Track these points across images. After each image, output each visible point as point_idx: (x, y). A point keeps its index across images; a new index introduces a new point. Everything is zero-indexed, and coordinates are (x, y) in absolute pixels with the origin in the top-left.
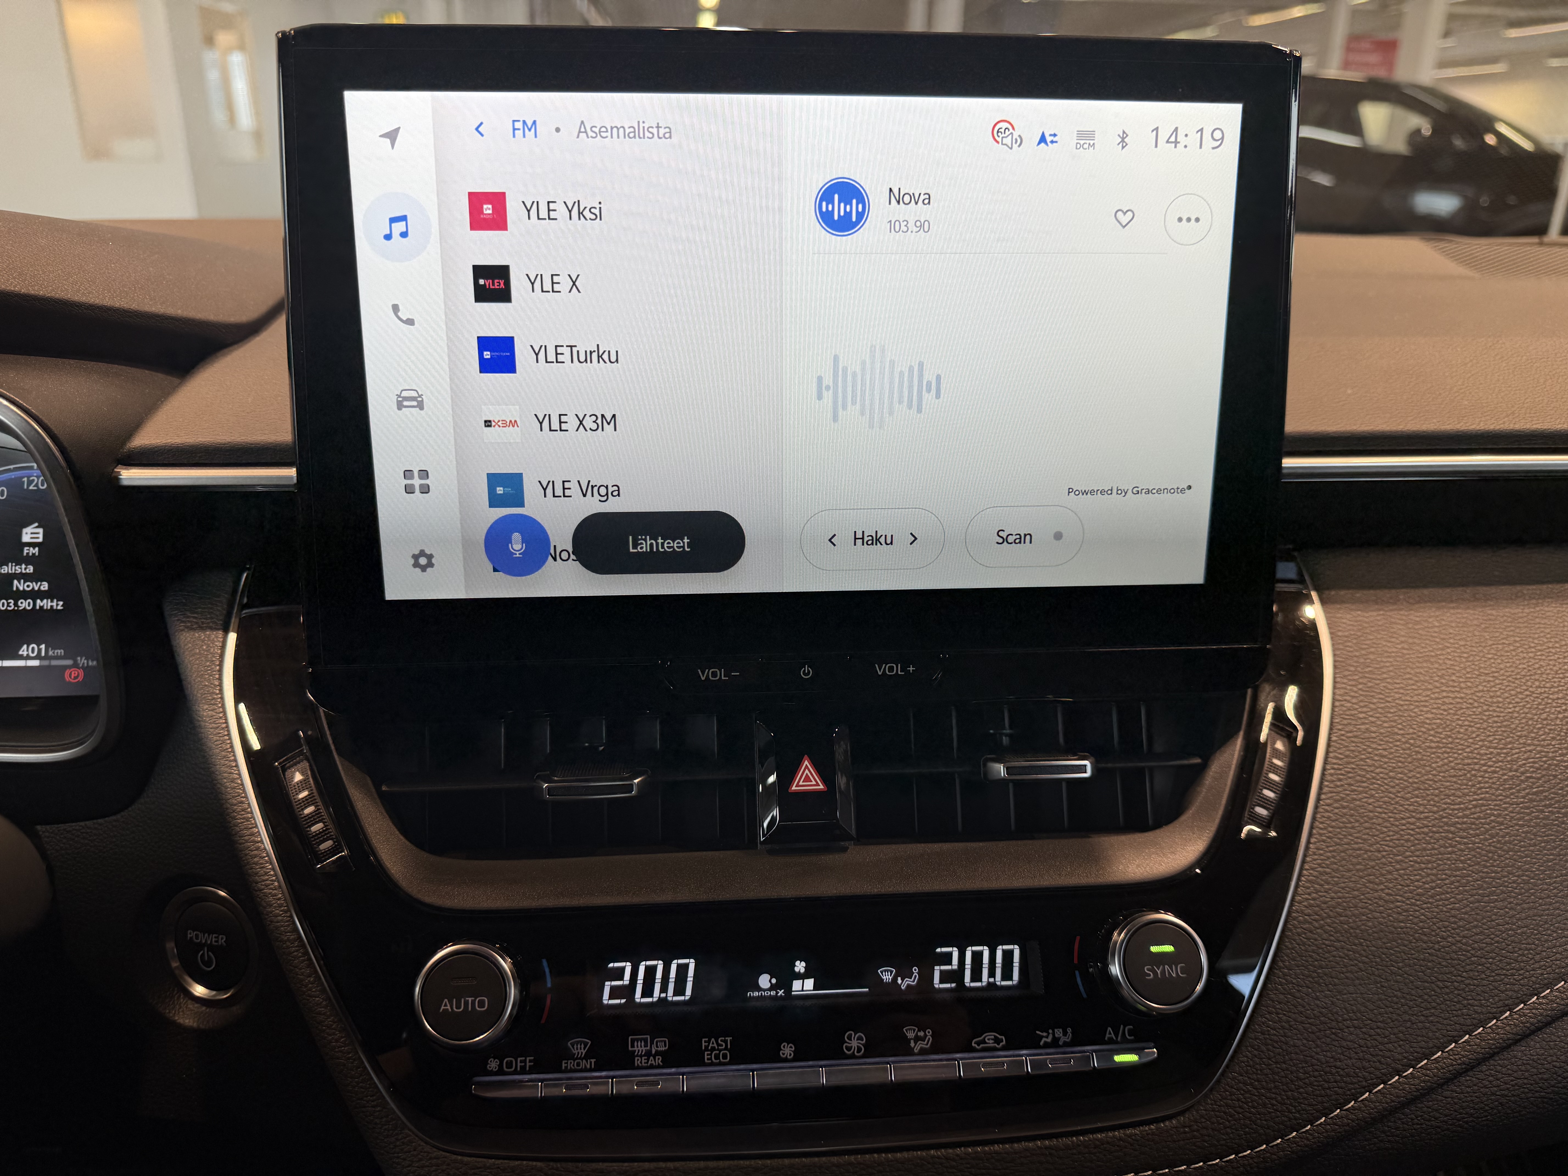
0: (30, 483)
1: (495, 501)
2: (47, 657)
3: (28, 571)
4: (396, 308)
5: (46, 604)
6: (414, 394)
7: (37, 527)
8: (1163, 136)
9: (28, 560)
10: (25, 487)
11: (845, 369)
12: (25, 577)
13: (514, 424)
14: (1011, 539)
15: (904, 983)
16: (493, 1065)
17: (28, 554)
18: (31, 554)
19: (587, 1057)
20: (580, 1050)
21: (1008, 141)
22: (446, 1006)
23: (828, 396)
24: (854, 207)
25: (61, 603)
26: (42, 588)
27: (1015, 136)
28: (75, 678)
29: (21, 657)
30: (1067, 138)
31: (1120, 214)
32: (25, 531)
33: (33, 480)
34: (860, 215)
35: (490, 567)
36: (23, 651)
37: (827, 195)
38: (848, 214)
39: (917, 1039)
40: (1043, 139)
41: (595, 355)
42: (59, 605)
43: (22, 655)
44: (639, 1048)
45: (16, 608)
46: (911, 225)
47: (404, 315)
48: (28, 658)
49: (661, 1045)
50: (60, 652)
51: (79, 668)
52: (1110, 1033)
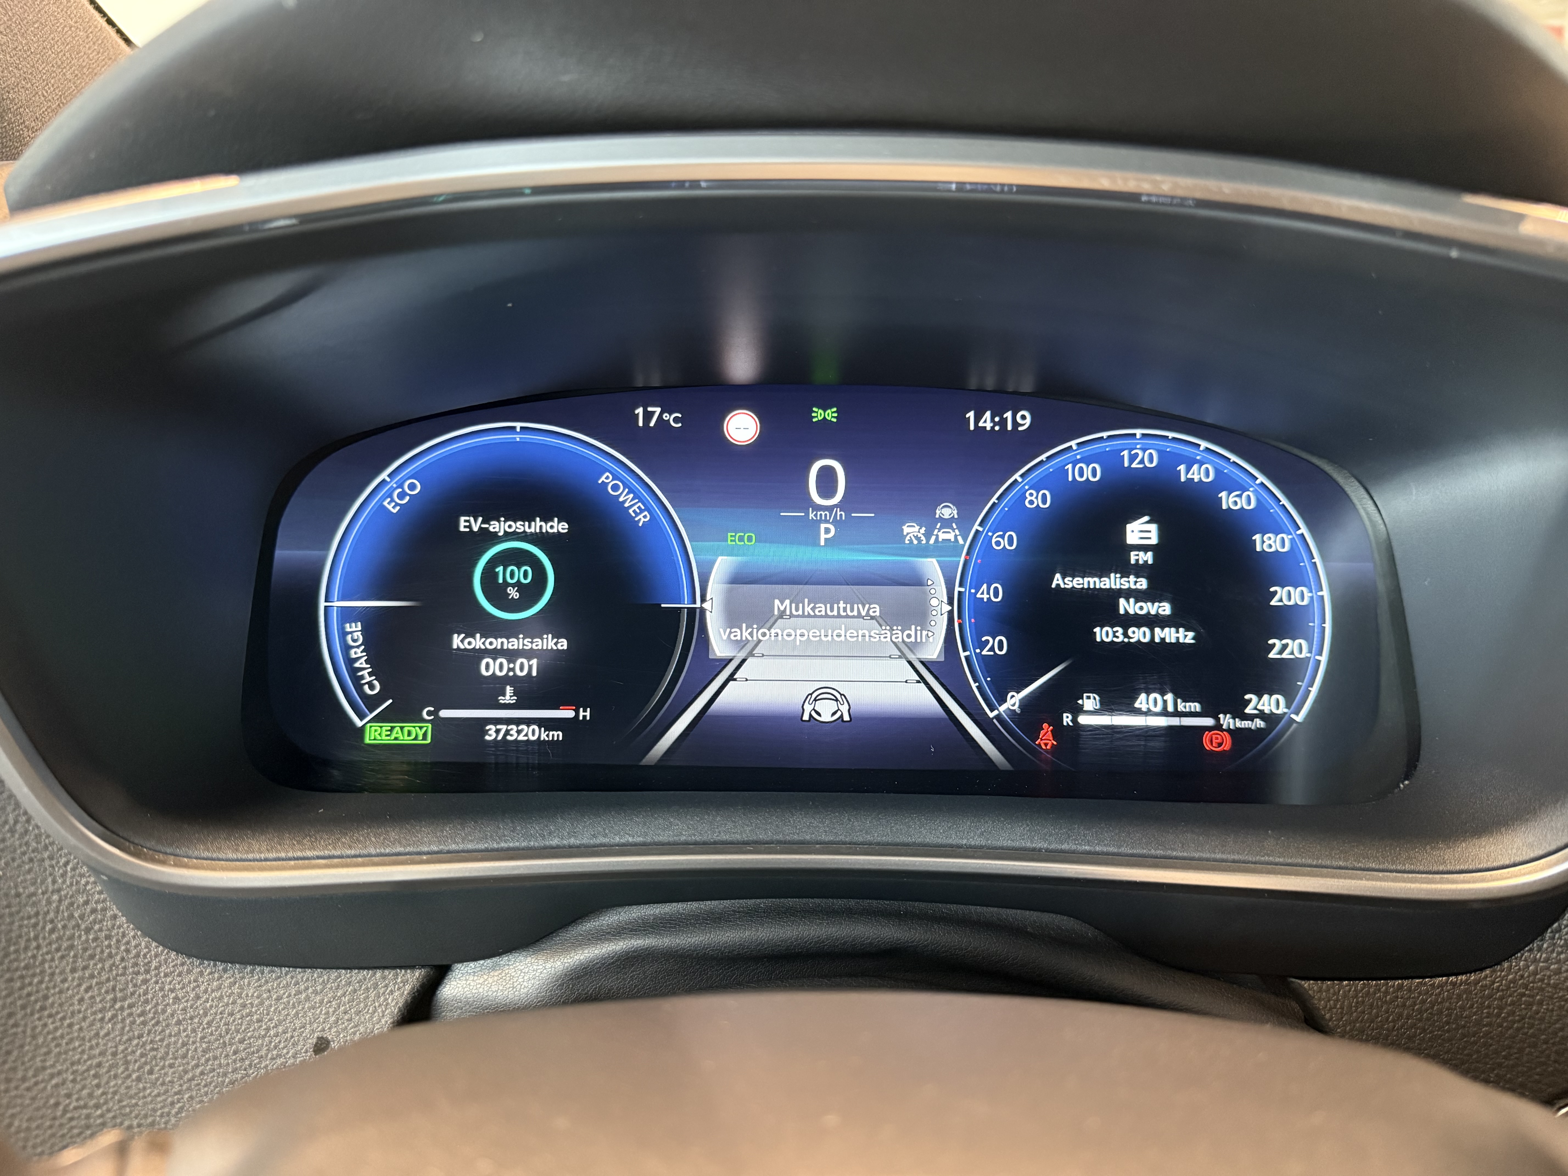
0: (1133, 458)
2: (1176, 713)
3: (1138, 586)
5: (1170, 635)
7: (1148, 522)
9: (1139, 570)
10: (1126, 464)
12: (1139, 596)
17: (1137, 560)
18: (1141, 562)
25: (1191, 634)
26: (1161, 612)
28: (1220, 745)
29: (1138, 712)
32: (1129, 527)
33: (1137, 455)
36: (1142, 701)
42: (1187, 637)
43: (1140, 709)
45: (1126, 640)
48: (1148, 713)
50: (1196, 707)
51: (1223, 730)
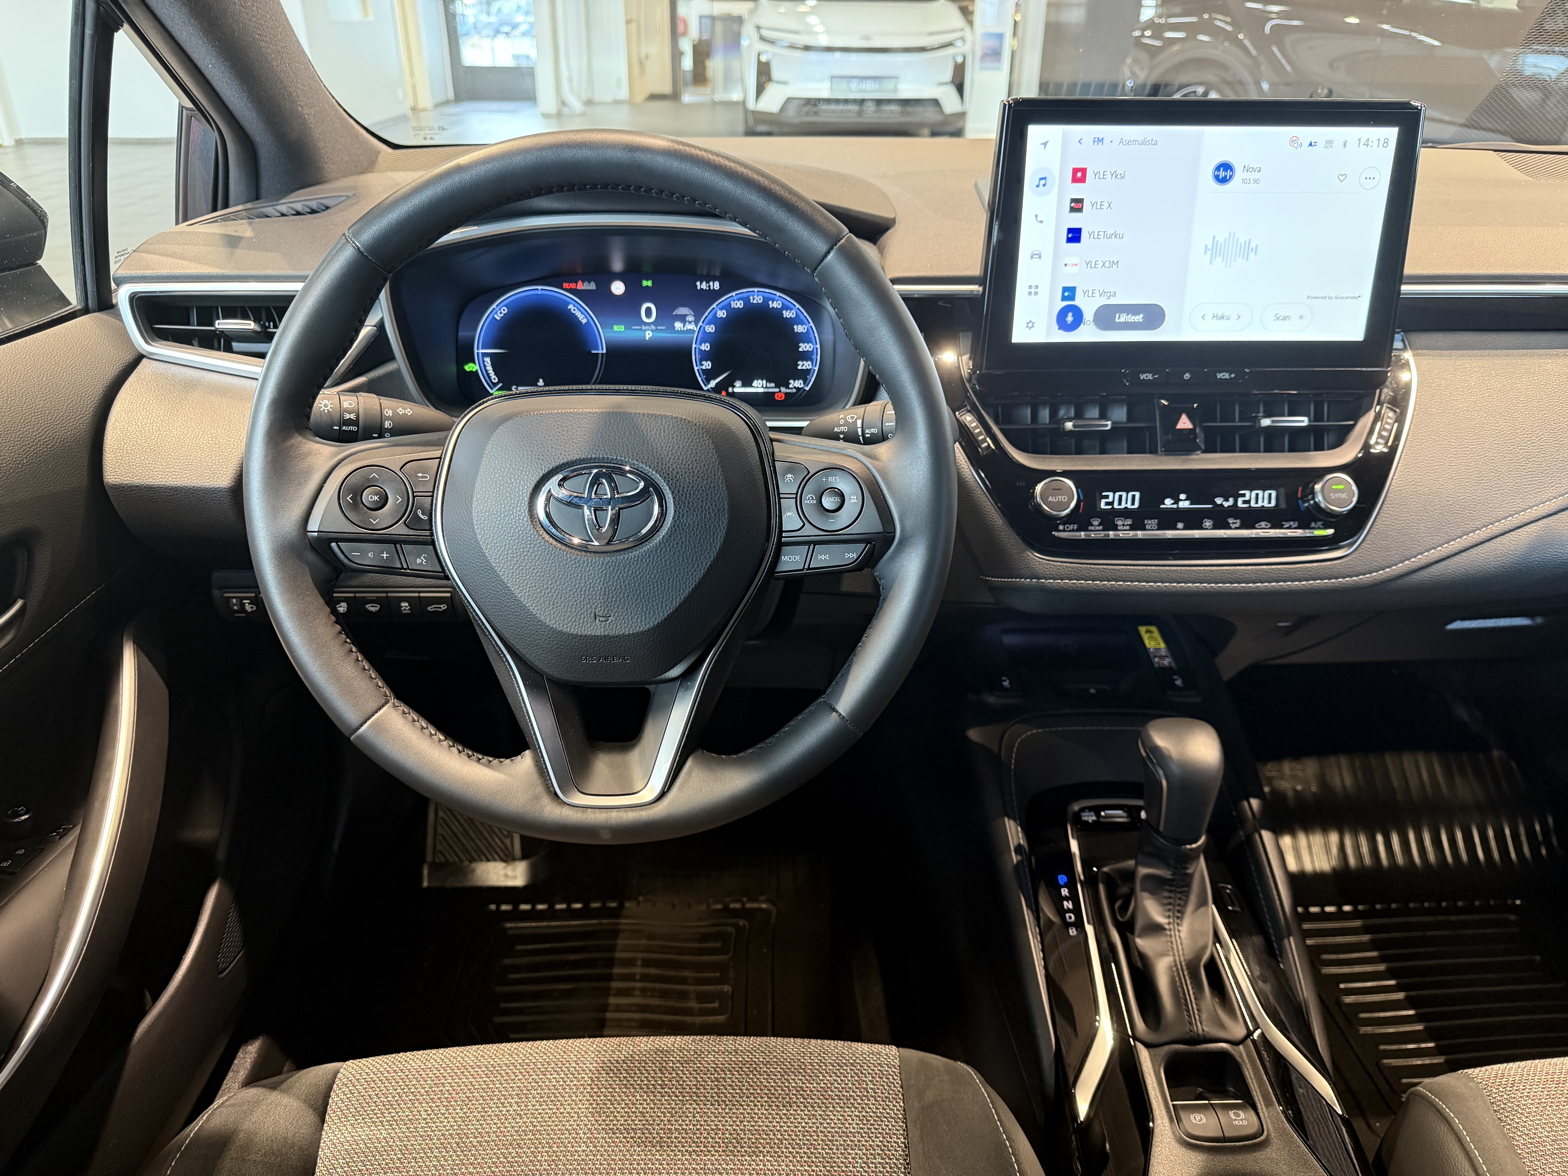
1: (1064, 298)
2: (766, 387)
4: (1036, 216)
6: (1038, 253)
8: (1362, 142)
10: (751, 301)
11: (1217, 242)
13: (1076, 265)
14: (1280, 318)
15: (1226, 504)
16: (1061, 527)
19: (1099, 525)
20: (1096, 523)
21: (1296, 145)
22: (1050, 499)
23: (1209, 253)
24: (1229, 173)
27: (1299, 143)
28: (780, 398)
29: (754, 387)
30: (1321, 143)
31: (1340, 176)
33: (755, 298)
34: (1231, 177)
35: (1057, 327)
36: (755, 383)
37: (1218, 168)
38: (1226, 176)
39: (1234, 523)
40: (1311, 144)
41: (1114, 236)
44: (1120, 523)
46: (1252, 181)
47: (1039, 219)
48: (757, 387)
49: (1129, 522)
50: (773, 385)
51: (782, 393)
52: (1313, 525)
